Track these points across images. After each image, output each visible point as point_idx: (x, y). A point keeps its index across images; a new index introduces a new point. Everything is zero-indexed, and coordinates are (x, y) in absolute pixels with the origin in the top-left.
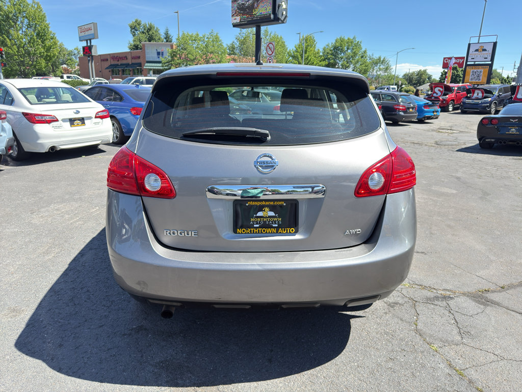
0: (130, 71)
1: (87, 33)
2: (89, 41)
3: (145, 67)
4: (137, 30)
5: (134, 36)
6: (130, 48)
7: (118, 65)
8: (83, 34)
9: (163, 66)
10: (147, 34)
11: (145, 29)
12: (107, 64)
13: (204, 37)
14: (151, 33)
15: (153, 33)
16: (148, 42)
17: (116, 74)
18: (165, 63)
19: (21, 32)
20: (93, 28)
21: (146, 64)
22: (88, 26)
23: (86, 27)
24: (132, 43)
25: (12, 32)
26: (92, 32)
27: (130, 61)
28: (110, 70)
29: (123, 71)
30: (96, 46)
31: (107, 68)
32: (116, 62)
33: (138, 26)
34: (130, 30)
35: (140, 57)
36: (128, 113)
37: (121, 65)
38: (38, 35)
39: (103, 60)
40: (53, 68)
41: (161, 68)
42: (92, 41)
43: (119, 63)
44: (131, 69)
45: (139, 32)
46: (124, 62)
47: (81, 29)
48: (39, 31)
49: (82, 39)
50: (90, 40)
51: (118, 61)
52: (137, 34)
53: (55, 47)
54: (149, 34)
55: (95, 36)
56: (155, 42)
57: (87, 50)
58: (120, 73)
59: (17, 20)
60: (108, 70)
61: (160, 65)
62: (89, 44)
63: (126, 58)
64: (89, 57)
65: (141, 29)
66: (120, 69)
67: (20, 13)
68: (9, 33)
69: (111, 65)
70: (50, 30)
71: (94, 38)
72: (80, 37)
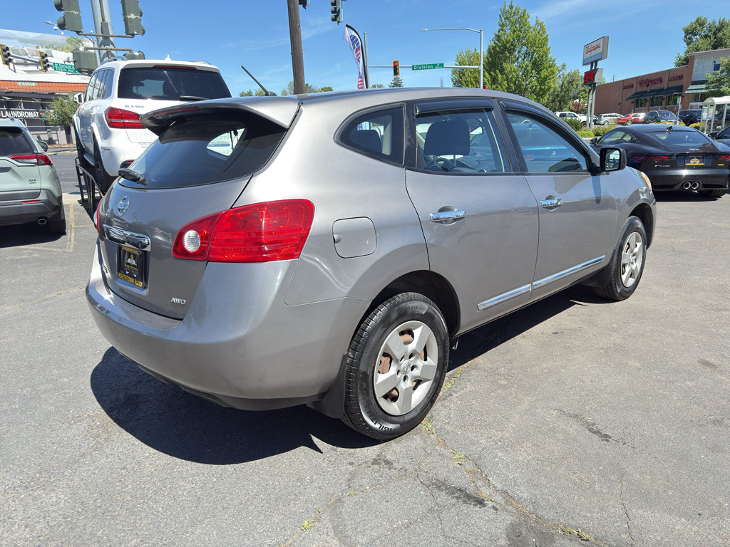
0: (663, 99)
1: (594, 53)
2: (594, 64)
3: (687, 92)
4: (696, 35)
5: (688, 44)
7: (646, 92)
8: (588, 55)
9: (707, 88)
10: (712, 39)
11: (710, 31)
12: (631, 92)
14: (720, 34)
15: (724, 35)
16: (711, 51)
17: (641, 106)
18: (713, 83)
19: (516, 64)
20: (601, 45)
21: (691, 87)
22: (596, 43)
23: (593, 45)
24: (683, 55)
25: (505, 65)
26: (600, 50)
27: (665, 85)
28: (633, 100)
30: (602, 69)
31: (629, 98)
32: (644, 89)
33: (698, 28)
34: (684, 36)
35: (682, 76)
37: (651, 91)
38: (534, 64)
39: (626, 88)
40: (560, 104)
41: (704, 91)
42: (598, 62)
43: (648, 89)
44: (664, 96)
45: (698, 37)
46: (657, 87)
47: (588, 49)
48: (536, 59)
49: (587, 61)
50: (596, 62)
51: (648, 86)
52: (694, 40)
53: (551, 77)
54: (715, 38)
55: (602, 56)
56: (724, 49)
57: (590, 77)
59: (514, 50)
60: (631, 101)
61: (704, 86)
62: (594, 68)
63: (661, 80)
64: (590, 85)
65: (705, 31)
66: (648, 98)
67: (518, 40)
68: (502, 67)
69: (637, 93)
70: (549, 56)
71: (600, 59)
72: (584, 60)
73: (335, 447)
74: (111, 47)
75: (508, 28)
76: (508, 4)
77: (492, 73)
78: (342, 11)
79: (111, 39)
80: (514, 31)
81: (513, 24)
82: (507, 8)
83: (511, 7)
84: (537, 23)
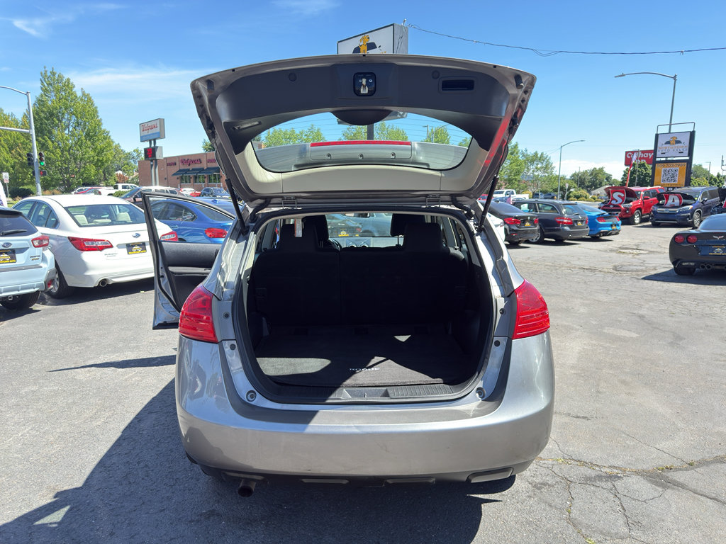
0: (205, 177)
1: (151, 132)
2: (153, 142)
6: (205, 149)
7: (189, 170)
8: (146, 133)
12: (175, 169)
13: (301, 133)
17: (186, 182)
19: (67, 132)
20: (158, 125)
22: (153, 123)
23: (149, 124)
25: (55, 132)
26: (158, 130)
27: (204, 165)
28: (179, 176)
29: (196, 177)
30: (161, 147)
31: (174, 174)
32: (186, 167)
36: (201, 235)
37: (193, 170)
38: (87, 134)
39: (170, 165)
40: (105, 175)
42: (157, 141)
43: (191, 168)
44: (206, 175)
46: (197, 166)
47: (144, 127)
48: (89, 129)
49: (144, 139)
50: (155, 140)
51: (189, 165)
53: (108, 149)
55: (161, 135)
57: (150, 153)
58: (192, 180)
59: (63, 118)
60: (176, 177)
62: (153, 145)
63: (200, 161)
64: (152, 161)
66: (191, 175)
67: (66, 108)
68: (50, 133)
69: (180, 171)
70: (102, 128)
71: (159, 138)
72: (141, 137)
75: (53, 94)
76: (49, 70)
77: (40, 139)
80: (60, 99)
81: (58, 91)
82: (49, 74)
83: (53, 74)
84: (83, 93)
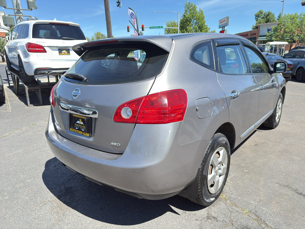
1: (223, 23)
2: (223, 28)
3: (258, 40)
4: (259, 17)
5: (257, 21)
8: (221, 24)
9: (266, 38)
10: (265, 19)
11: (265, 16)
13: (301, 15)
14: (268, 17)
15: (270, 17)
16: (265, 24)
18: (268, 36)
19: (192, 27)
20: (226, 20)
21: (259, 38)
22: (224, 19)
23: (223, 20)
24: (255, 25)
25: (188, 27)
26: (225, 22)
27: (249, 37)
30: (226, 30)
33: (260, 14)
34: (255, 17)
35: (256, 33)
38: (199, 27)
41: (265, 39)
42: (225, 27)
45: (260, 18)
47: (221, 21)
48: (200, 25)
49: (220, 27)
50: (224, 27)
52: (259, 19)
54: (266, 19)
55: (227, 25)
56: (270, 23)
59: (191, 21)
61: (265, 37)
62: (223, 29)
63: (247, 35)
65: (263, 16)
67: (193, 17)
68: (186, 28)
70: (205, 24)
71: (226, 26)
72: (219, 26)
73: (184, 211)
74: (21, 14)
75: (188, 12)
76: (188, 2)
77: (182, 31)
78: (121, 2)
79: (21, 11)
80: (191, 13)
81: (190, 10)
82: (188, 4)
83: (189, 3)
84: (200, 10)
